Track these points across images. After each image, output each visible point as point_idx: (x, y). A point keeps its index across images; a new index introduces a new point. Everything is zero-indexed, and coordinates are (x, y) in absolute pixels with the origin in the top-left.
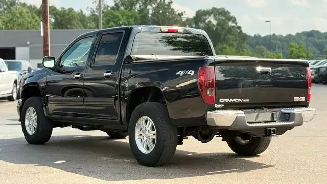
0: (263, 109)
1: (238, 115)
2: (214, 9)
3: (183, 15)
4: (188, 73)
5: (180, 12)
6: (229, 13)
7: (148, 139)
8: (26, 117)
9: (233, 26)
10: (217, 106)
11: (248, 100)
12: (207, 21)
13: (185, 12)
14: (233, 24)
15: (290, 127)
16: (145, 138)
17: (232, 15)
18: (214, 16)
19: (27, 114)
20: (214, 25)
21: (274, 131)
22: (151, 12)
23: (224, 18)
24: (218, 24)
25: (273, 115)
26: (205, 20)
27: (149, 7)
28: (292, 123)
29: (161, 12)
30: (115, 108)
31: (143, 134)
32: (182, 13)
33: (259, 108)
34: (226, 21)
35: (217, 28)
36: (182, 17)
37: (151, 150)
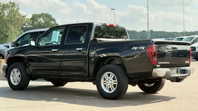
0: (174, 68)
1: (168, 71)
2: (42, 14)
3: (25, 17)
4: (141, 48)
5: (24, 15)
6: (51, 16)
7: (110, 85)
8: (11, 75)
9: (54, 24)
10: (158, 66)
11: (169, 63)
12: (39, 21)
13: (27, 15)
14: (54, 23)
15: (185, 77)
16: (108, 84)
17: (53, 17)
18: (43, 18)
19: (12, 73)
20: (42, 23)
21: (181, 79)
22: (6, 14)
23: (48, 19)
24: (45, 22)
25: (177, 70)
26: (38, 20)
27: (5, 11)
28: (187, 74)
29: (12, 14)
30: (85, 68)
31: (107, 82)
32: (25, 15)
33: (172, 67)
34: (50, 21)
35: (44, 25)
36: (25, 18)
37: (113, 91)
